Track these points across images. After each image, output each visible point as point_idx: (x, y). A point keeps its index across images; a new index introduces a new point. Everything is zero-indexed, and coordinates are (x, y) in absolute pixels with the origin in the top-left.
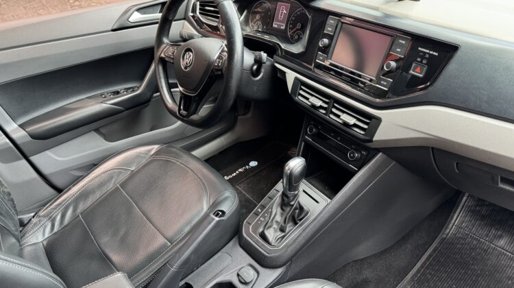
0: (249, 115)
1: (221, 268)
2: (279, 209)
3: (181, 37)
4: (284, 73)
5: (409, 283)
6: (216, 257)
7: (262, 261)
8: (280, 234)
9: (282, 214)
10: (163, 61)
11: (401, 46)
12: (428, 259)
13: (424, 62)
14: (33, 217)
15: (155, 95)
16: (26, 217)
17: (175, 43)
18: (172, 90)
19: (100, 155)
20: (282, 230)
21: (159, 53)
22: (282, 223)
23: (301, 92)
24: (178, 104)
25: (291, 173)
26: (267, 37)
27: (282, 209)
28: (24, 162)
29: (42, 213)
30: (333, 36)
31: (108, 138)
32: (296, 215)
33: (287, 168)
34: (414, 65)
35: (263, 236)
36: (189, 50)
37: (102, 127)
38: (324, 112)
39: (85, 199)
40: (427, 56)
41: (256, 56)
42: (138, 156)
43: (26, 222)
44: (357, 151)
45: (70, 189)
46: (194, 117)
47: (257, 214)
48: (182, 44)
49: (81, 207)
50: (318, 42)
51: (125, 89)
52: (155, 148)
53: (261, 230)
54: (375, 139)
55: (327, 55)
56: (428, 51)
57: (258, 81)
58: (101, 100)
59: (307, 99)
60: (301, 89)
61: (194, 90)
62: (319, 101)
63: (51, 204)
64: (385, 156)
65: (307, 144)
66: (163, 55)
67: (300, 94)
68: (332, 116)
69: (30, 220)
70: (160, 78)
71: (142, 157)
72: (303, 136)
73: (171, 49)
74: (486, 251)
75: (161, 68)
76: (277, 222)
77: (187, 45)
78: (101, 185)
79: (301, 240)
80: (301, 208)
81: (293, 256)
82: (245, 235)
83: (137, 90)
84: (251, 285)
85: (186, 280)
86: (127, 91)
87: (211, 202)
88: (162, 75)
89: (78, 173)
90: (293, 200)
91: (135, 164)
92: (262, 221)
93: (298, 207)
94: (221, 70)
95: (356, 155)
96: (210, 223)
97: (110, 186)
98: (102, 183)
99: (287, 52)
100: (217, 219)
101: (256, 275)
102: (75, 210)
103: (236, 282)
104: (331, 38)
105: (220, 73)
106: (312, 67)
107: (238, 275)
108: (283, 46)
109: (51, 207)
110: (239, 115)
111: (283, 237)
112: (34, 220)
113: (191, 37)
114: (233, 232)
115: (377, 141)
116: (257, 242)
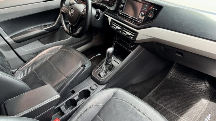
0: (97, 36)
1: (84, 85)
2: (105, 66)
3: (70, 4)
4: (108, 18)
5: (152, 93)
6: (83, 82)
7: (98, 83)
8: (105, 74)
9: (106, 68)
10: (63, 13)
11: (146, 7)
12: (160, 86)
13: (153, 12)
14: (17, 71)
15: (60, 27)
16: (14, 71)
17: (67, 7)
18: (67, 25)
19: (40, 50)
20: (106, 73)
21: (61, 10)
22: (106, 70)
23: (114, 25)
24: (69, 29)
25: (109, 53)
26: (102, 4)
27: (106, 66)
28: (12, 51)
29: (20, 69)
30: (124, 3)
31: (43, 43)
32: (111, 68)
33: (107, 51)
34: (150, 13)
35: (99, 75)
36: (72, 9)
37: (40, 39)
38: (121, 31)
39: (35, 65)
40: (154, 10)
41: (97, 11)
42: (54, 49)
43: (14, 72)
44: (132, 45)
45: (30, 61)
46: (75, 34)
47: (97, 68)
48: (70, 6)
49: (34, 67)
50: (119, 6)
51: (49, 24)
52: (61, 46)
53: (98, 73)
54: (136, 40)
55: (122, 10)
56: (154, 8)
57: (98, 21)
58: (40, 28)
59: (115, 27)
60: (113, 23)
61: (74, 24)
62: (119, 27)
63: (23, 66)
64: (141, 46)
65: (116, 44)
66: (63, 11)
67: (113, 25)
68: (123, 33)
69: (16, 72)
70: (62, 20)
71: (56, 50)
72: (115, 41)
73: (66, 9)
74: (180, 83)
75: (62, 15)
76: (104, 70)
77: (72, 7)
78: (41, 60)
79: (112, 75)
80: (113, 66)
81: (109, 81)
82: (93, 75)
83: (53, 25)
84: (94, 91)
85: (72, 89)
86: (49, 25)
87: (81, 65)
88: (63, 18)
89: (32, 56)
90: (110, 62)
91: (54, 52)
92: (99, 70)
93: (111, 65)
94: (84, 16)
95: (131, 46)
96: (80, 69)
97: (45, 60)
98: (41, 59)
99: (109, 10)
100: (83, 68)
101: (96, 87)
102: (32, 68)
103: (89, 89)
104: (123, 4)
105: (83, 17)
106: (117, 15)
107: (90, 87)
108: (108, 7)
109: (23, 67)
110: (93, 36)
111: (106, 75)
112: (17, 72)
113: (73, 4)
114: (89, 74)
115: (137, 40)
116: (97, 77)
